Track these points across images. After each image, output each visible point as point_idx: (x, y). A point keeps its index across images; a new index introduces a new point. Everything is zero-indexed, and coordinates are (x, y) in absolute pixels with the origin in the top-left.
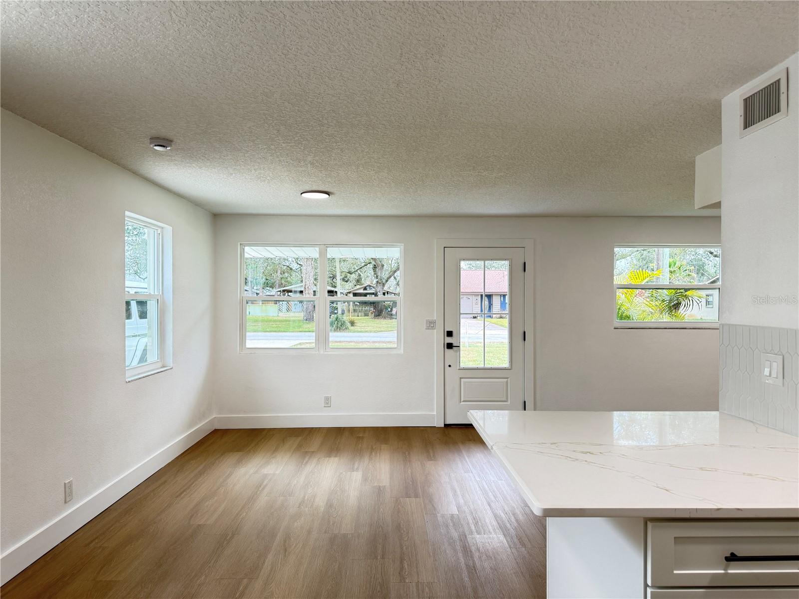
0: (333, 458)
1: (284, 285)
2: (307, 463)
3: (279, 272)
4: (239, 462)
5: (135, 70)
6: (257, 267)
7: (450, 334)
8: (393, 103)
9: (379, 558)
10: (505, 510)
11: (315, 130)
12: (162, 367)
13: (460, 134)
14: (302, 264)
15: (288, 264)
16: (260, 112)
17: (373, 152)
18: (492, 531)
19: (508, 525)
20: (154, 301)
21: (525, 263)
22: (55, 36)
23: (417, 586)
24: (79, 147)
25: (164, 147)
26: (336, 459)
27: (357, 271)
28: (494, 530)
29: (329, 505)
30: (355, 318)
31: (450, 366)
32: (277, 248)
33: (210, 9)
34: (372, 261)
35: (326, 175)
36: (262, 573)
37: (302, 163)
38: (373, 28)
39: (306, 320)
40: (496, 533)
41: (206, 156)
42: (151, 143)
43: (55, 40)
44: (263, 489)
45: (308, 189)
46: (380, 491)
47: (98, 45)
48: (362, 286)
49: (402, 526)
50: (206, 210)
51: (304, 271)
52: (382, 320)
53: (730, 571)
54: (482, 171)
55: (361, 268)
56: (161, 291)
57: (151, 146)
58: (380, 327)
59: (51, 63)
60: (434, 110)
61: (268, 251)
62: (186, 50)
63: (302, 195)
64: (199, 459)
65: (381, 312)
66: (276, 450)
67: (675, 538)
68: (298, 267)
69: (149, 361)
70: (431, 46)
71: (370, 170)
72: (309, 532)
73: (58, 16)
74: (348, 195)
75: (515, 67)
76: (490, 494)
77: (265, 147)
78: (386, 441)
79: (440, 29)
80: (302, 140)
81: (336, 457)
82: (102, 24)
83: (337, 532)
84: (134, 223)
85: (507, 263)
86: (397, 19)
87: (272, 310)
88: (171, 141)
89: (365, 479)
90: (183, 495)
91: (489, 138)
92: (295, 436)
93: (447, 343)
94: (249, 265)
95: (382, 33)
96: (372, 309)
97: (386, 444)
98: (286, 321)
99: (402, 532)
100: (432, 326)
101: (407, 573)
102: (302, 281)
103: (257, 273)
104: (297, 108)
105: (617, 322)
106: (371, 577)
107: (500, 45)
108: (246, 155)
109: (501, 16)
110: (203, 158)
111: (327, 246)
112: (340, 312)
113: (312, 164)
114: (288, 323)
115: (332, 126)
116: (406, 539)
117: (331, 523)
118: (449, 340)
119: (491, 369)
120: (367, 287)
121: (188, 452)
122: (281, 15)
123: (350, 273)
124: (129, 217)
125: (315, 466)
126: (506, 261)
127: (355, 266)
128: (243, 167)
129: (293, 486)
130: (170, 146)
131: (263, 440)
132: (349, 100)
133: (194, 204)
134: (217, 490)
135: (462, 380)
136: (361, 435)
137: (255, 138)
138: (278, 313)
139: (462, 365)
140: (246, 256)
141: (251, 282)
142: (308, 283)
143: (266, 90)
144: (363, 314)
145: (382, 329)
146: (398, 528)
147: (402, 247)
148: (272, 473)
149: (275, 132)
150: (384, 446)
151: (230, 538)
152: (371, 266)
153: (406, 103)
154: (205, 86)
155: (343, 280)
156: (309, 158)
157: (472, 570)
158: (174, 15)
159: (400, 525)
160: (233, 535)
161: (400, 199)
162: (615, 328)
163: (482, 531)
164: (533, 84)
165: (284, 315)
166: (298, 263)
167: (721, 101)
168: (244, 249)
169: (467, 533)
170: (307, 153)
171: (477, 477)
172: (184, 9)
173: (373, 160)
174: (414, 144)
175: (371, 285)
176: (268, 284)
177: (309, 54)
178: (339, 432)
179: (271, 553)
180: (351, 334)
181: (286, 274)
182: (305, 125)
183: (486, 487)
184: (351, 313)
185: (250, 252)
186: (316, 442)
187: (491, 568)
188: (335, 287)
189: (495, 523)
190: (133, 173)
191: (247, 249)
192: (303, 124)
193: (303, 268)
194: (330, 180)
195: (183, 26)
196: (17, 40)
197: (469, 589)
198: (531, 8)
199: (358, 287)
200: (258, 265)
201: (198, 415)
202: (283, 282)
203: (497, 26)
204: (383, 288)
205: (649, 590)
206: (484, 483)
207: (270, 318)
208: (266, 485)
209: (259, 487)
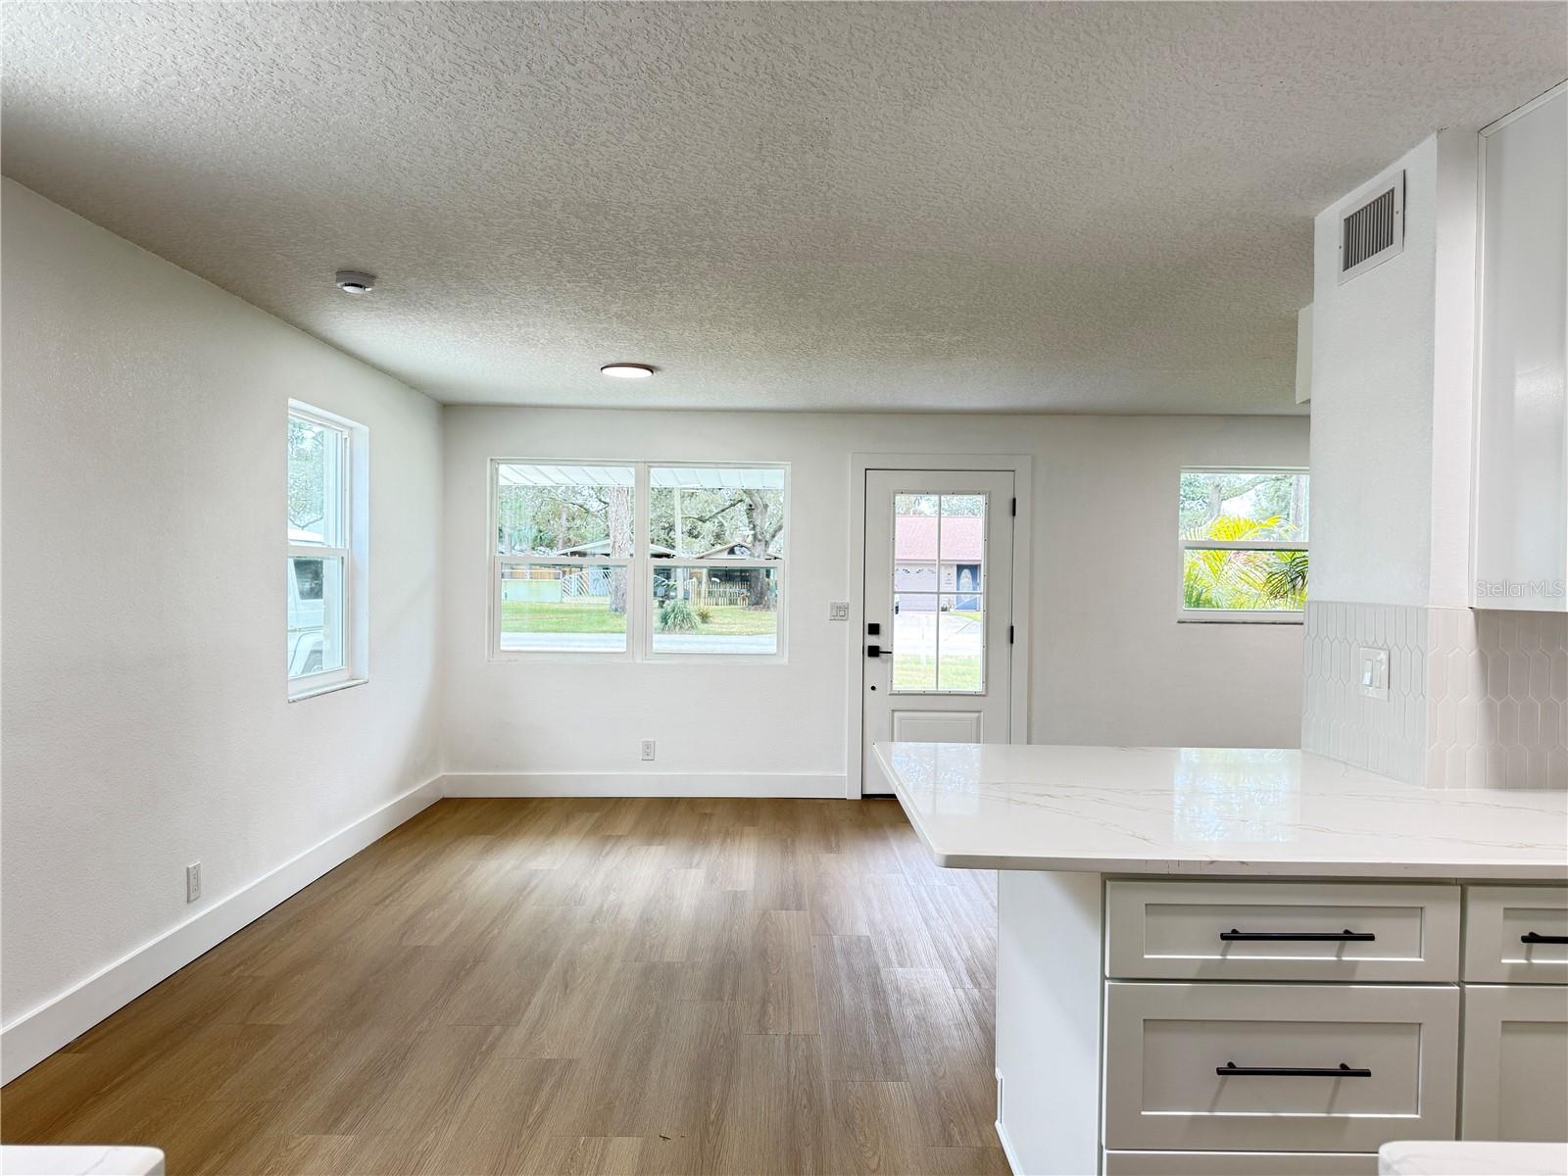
0: (655, 847)
1: (573, 542)
2: (607, 854)
3: (564, 517)
4: (487, 850)
5: (322, 165)
6: (520, 507)
7: (874, 629)
8: (754, 220)
9: (726, 999)
10: (952, 931)
11: (622, 262)
12: (348, 680)
13: (875, 270)
14: (607, 500)
15: (580, 502)
16: (529, 231)
17: (727, 299)
18: (925, 962)
19: (955, 954)
20: (336, 562)
21: (1014, 500)
22: (196, 115)
23: (787, 1041)
24: (213, 285)
25: (361, 287)
26: (661, 849)
27: (714, 516)
28: (930, 961)
29: (645, 920)
30: (711, 609)
31: (873, 688)
32: (559, 467)
33: (448, 78)
34: (744, 497)
35: (645, 336)
36: (525, 1018)
37: (602, 316)
38: (710, 106)
39: (616, 610)
40: (931, 965)
41: (433, 302)
42: (338, 281)
43: (196, 121)
44: (530, 893)
45: (614, 360)
46: (736, 898)
47: (264, 128)
48: (726, 546)
49: (769, 952)
50: (428, 396)
51: (612, 516)
52: (764, 612)
53: (1229, 957)
54: (924, 333)
55: (723, 511)
56: (348, 542)
57: (339, 285)
58: (758, 626)
59: (183, 154)
60: (826, 230)
61: (542, 473)
62: (406, 136)
63: (604, 371)
64: (415, 845)
65: (761, 598)
66: (554, 832)
67: (1146, 905)
68: (601, 508)
69: (326, 667)
70: (809, 133)
71: (722, 329)
72: (608, 959)
73: (205, 88)
74: (686, 372)
75: (951, 165)
76: (931, 905)
77: (536, 288)
78: (752, 821)
79: (820, 109)
80: (601, 277)
81: (661, 844)
82: (274, 98)
83: (657, 959)
84: (302, 419)
85: (981, 499)
86: (749, 93)
87: (549, 591)
88: (373, 277)
89: (711, 880)
90: (387, 901)
91: (927, 277)
92: (588, 811)
93: (869, 647)
94: (506, 502)
95: (725, 115)
96: (745, 591)
97: (754, 826)
98: (577, 612)
99: (769, 960)
100: (842, 613)
101: (771, 1022)
102: (608, 535)
103: (521, 518)
104: (591, 226)
105: (1184, 611)
106: (710, 1026)
107: (921, 134)
108: (503, 301)
109: (915, 90)
110: (428, 306)
111: (650, 464)
112: (680, 594)
113: (619, 317)
114: (580, 615)
115: (651, 254)
116: (774, 972)
117: (647, 946)
118: (872, 641)
119: (950, 694)
120: (736, 548)
121: (396, 834)
122: (563, 88)
123: (702, 520)
124: (295, 409)
125: (624, 859)
126: (981, 496)
127: (712, 507)
128: (497, 322)
129: (582, 889)
130: (371, 285)
131: (530, 816)
132: (679, 214)
133: (407, 384)
134: (448, 894)
135: (896, 714)
136: (708, 811)
137: (519, 274)
138: (562, 597)
139: (897, 687)
140: (502, 482)
141: (510, 536)
142: (619, 537)
143: (538, 197)
144: (727, 600)
145: (763, 630)
146: (763, 954)
147: (789, 468)
148: (546, 868)
149: (554, 263)
150: (748, 829)
151: (471, 967)
152: (741, 507)
153: (775, 219)
154: (436, 190)
155: (690, 533)
156: (614, 308)
157: (883, 1018)
158: (390, 87)
159: (766, 951)
160: (476, 962)
161: (781, 379)
162: (1179, 622)
163: (909, 964)
164: (987, 191)
165: (571, 601)
166: (600, 500)
167: (1313, 220)
168: (497, 469)
169: (881, 965)
170: (610, 298)
171: (910, 880)
172: (408, 79)
173: (727, 311)
174: (796, 285)
175: (743, 544)
176: (542, 541)
177: (608, 144)
178: (669, 804)
179: (543, 988)
180: (701, 638)
181: (578, 522)
182: (605, 253)
183: (925, 895)
184: (702, 600)
185: (510, 475)
186: (627, 820)
187: (916, 1017)
188: (673, 547)
189: (932, 951)
190: (303, 330)
191: (503, 469)
192: (601, 252)
193: (611, 510)
194: (652, 345)
195: (405, 102)
196: (134, 121)
197: (874, 1046)
198: (962, 80)
199: (718, 547)
200: (524, 503)
201: (413, 769)
202: (571, 536)
203: (912, 106)
204: (766, 551)
205: (1107, 983)
206: (923, 890)
207: (546, 606)
208: (537, 886)
209: (522, 891)
